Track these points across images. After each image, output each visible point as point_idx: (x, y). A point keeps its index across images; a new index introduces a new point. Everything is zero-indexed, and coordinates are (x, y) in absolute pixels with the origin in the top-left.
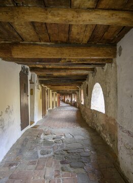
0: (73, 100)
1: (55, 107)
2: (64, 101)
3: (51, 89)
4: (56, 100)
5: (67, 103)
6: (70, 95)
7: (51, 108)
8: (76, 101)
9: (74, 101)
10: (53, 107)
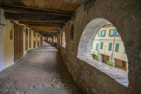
0: (54, 40)
1: (37, 47)
2: (46, 41)
3: (33, 29)
4: (39, 40)
5: (49, 43)
6: (52, 37)
7: (32, 48)
8: (56, 42)
9: (55, 42)
10: (34, 47)
